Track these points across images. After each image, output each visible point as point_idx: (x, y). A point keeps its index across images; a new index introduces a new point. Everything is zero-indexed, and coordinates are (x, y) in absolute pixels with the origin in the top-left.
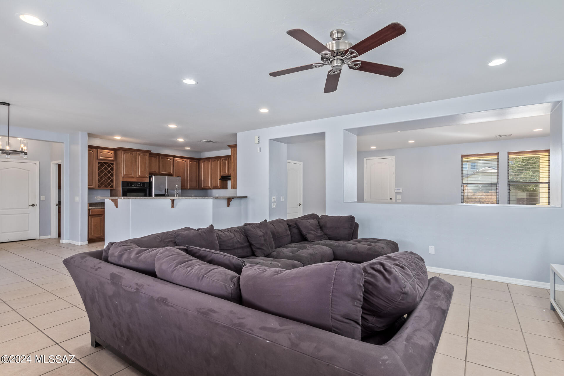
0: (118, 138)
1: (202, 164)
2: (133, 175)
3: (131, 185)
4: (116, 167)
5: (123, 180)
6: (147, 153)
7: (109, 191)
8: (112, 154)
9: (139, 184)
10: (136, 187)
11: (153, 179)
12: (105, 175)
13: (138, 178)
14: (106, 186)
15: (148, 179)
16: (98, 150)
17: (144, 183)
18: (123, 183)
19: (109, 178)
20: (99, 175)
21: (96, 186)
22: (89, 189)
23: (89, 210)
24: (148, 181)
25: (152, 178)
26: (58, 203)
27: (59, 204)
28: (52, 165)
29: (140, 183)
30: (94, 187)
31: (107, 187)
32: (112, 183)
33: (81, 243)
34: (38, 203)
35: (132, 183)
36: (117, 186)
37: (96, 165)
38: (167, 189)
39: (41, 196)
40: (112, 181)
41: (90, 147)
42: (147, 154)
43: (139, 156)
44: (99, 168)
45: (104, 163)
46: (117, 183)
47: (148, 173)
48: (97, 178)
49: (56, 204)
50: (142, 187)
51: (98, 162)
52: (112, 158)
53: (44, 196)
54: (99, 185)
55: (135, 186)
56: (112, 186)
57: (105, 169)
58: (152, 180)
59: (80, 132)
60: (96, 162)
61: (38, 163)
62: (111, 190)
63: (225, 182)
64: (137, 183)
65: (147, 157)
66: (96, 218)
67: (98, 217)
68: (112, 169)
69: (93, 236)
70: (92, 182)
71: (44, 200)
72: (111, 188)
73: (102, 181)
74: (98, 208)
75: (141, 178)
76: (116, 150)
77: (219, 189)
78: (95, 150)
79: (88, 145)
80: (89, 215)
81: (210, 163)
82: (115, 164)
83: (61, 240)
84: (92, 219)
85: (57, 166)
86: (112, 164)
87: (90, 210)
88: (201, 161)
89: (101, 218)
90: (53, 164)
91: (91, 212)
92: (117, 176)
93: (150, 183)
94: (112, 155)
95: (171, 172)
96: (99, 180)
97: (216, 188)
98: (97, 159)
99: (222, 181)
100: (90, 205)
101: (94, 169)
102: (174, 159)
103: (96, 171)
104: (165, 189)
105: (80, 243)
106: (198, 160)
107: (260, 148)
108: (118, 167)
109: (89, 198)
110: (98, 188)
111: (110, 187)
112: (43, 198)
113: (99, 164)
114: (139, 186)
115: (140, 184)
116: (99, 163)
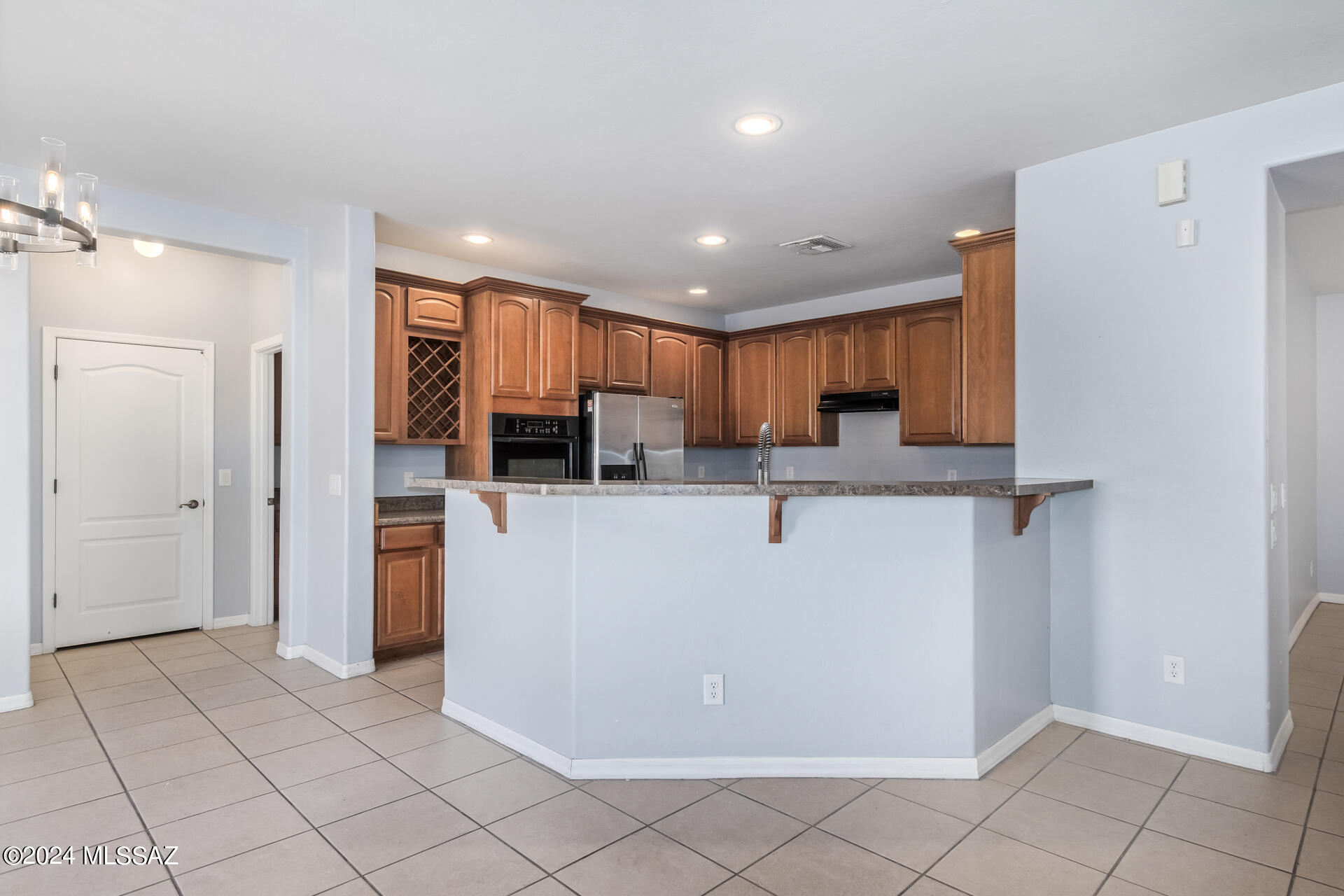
0: (478, 239)
1: (736, 353)
2: (528, 390)
3: (522, 429)
4: (467, 358)
5: (494, 407)
6: (573, 303)
7: (441, 455)
8: (454, 308)
9: (546, 426)
10: (539, 435)
11: (596, 405)
12: (433, 388)
13: (546, 402)
14: (431, 435)
15: (576, 404)
16: (407, 292)
17: (563, 422)
18: (496, 417)
19: (445, 401)
20: (412, 387)
21: (400, 432)
22: (379, 442)
23: (378, 528)
24: (576, 414)
25: (590, 402)
26: (273, 497)
27: (276, 501)
28: (254, 355)
29: (552, 419)
30: (396, 436)
31: (439, 436)
32: (455, 421)
33: (349, 669)
34: (207, 495)
35: (526, 419)
36: (471, 435)
37: (403, 351)
38: (642, 444)
39: (221, 472)
40: (455, 413)
41: (384, 276)
42: (575, 306)
43: (549, 316)
44: (413, 362)
45: (429, 341)
46: (471, 421)
47: (577, 383)
48: (405, 399)
49: (269, 499)
50: (556, 436)
51: (410, 337)
52: (454, 322)
53: (229, 471)
54: (410, 427)
55: (533, 430)
56: (455, 435)
57: (433, 365)
58: (590, 409)
59: (347, 207)
60: (401, 335)
61: (209, 348)
62: (450, 450)
63: (830, 416)
64: (540, 420)
65: (573, 317)
66: (403, 562)
67: (408, 557)
68: (455, 367)
69: (393, 636)
70: (390, 419)
71: (229, 483)
72: (452, 442)
73: (422, 411)
74: (411, 519)
75: (553, 402)
76: (467, 292)
77: (813, 444)
78: (398, 290)
79: (377, 269)
80: (378, 551)
81: (770, 348)
82: (463, 346)
83: (279, 643)
84: (389, 566)
85: (272, 358)
86: (456, 346)
87: (383, 530)
88: (730, 342)
89: (420, 563)
90: (259, 352)
91: (387, 538)
92: (473, 392)
93: (584, 421)
94: (456, 312)
95: (641, 383)
96: (412, 410)
97: (796, 440)
98: (408, 326)
99: (821, 415)
100: (385, 505)
101: (396, 365)
102: (650, 333)
103: (403, 375)
104: (635, 445)
105: (345, 667)
106: (721, 339)
107: (1197, 225)
108: (477, 357)
109: (378, 481)
110: (406, 440)
111: (449, 437)
112: (225, 477)
113: (411, 345)
114: (548, 430)
115: (552, 426)
116: (412, 341)
